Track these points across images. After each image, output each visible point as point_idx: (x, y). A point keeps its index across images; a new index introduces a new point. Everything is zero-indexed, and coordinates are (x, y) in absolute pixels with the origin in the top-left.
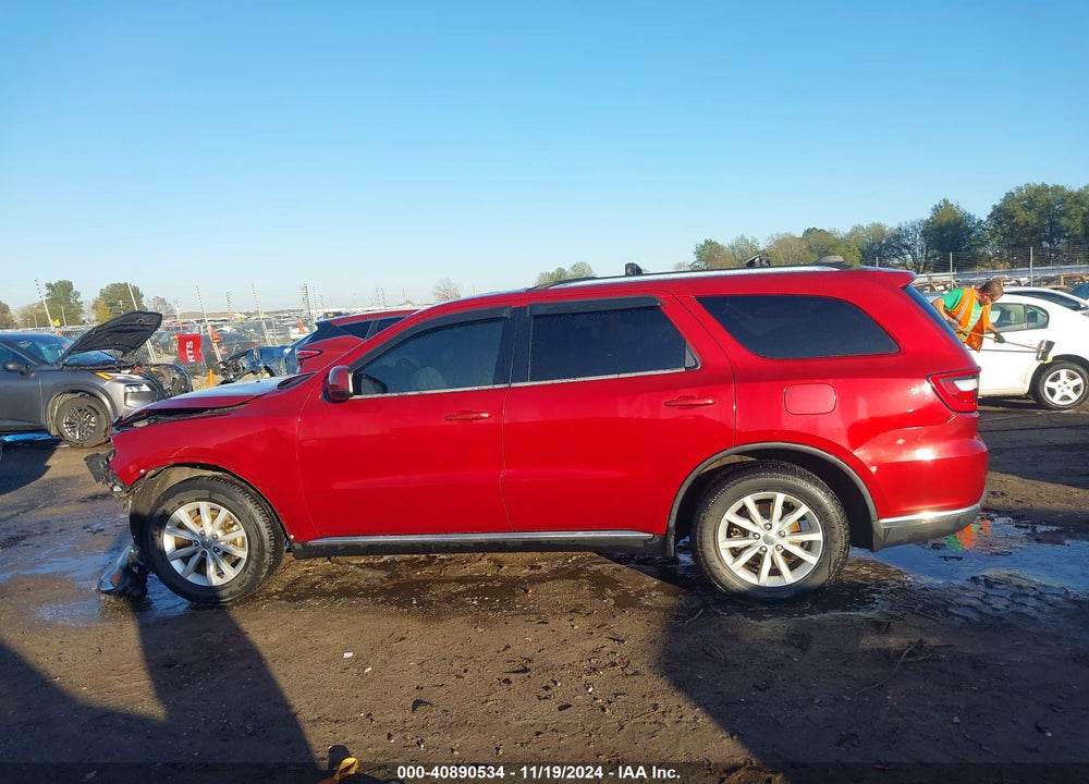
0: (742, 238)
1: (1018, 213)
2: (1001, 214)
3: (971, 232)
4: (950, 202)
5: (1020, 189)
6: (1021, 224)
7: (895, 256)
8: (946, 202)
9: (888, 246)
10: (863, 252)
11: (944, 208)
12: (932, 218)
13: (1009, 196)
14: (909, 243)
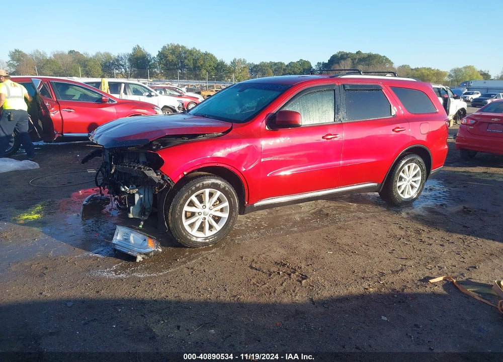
0: (37, 51)
1: (169, 55)
2: (162, 55)
3: (150, 62)
4: (140, 47)
5: (168, 45)
6: (171, 61)
7: (117, 69)
8: (138, 46)
9: (113, 64)
10: (102, 66)
11: (137, 49)
12: (133, 53)
13: (164, 47)
14: (123, 63)
